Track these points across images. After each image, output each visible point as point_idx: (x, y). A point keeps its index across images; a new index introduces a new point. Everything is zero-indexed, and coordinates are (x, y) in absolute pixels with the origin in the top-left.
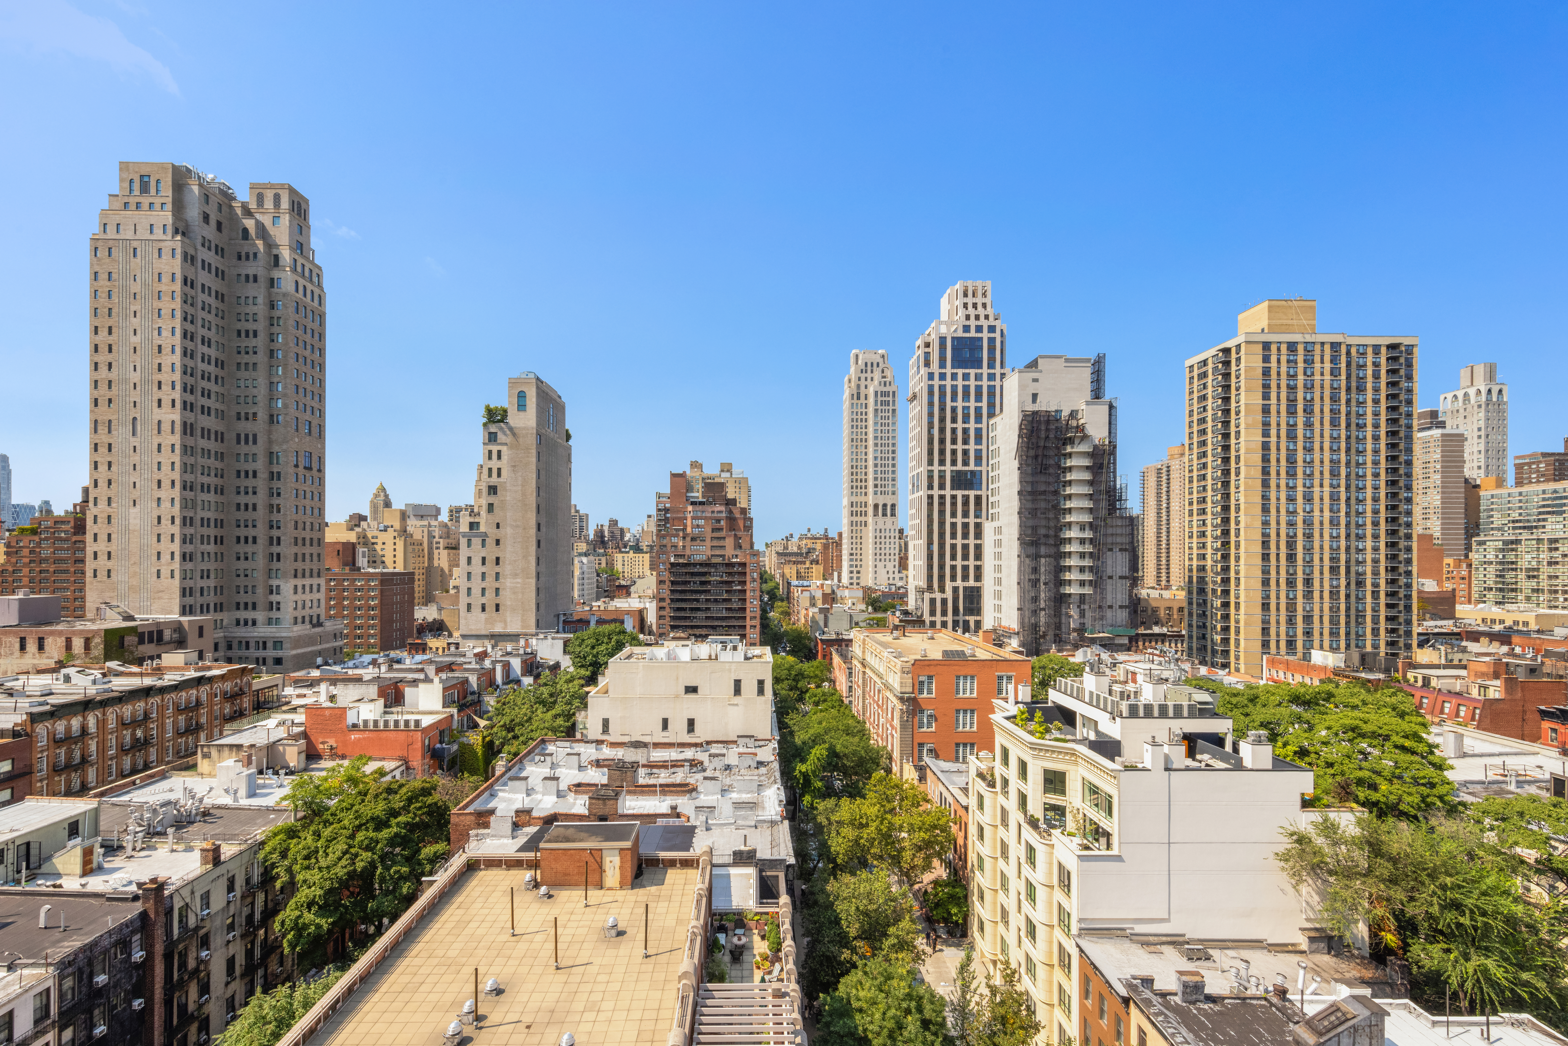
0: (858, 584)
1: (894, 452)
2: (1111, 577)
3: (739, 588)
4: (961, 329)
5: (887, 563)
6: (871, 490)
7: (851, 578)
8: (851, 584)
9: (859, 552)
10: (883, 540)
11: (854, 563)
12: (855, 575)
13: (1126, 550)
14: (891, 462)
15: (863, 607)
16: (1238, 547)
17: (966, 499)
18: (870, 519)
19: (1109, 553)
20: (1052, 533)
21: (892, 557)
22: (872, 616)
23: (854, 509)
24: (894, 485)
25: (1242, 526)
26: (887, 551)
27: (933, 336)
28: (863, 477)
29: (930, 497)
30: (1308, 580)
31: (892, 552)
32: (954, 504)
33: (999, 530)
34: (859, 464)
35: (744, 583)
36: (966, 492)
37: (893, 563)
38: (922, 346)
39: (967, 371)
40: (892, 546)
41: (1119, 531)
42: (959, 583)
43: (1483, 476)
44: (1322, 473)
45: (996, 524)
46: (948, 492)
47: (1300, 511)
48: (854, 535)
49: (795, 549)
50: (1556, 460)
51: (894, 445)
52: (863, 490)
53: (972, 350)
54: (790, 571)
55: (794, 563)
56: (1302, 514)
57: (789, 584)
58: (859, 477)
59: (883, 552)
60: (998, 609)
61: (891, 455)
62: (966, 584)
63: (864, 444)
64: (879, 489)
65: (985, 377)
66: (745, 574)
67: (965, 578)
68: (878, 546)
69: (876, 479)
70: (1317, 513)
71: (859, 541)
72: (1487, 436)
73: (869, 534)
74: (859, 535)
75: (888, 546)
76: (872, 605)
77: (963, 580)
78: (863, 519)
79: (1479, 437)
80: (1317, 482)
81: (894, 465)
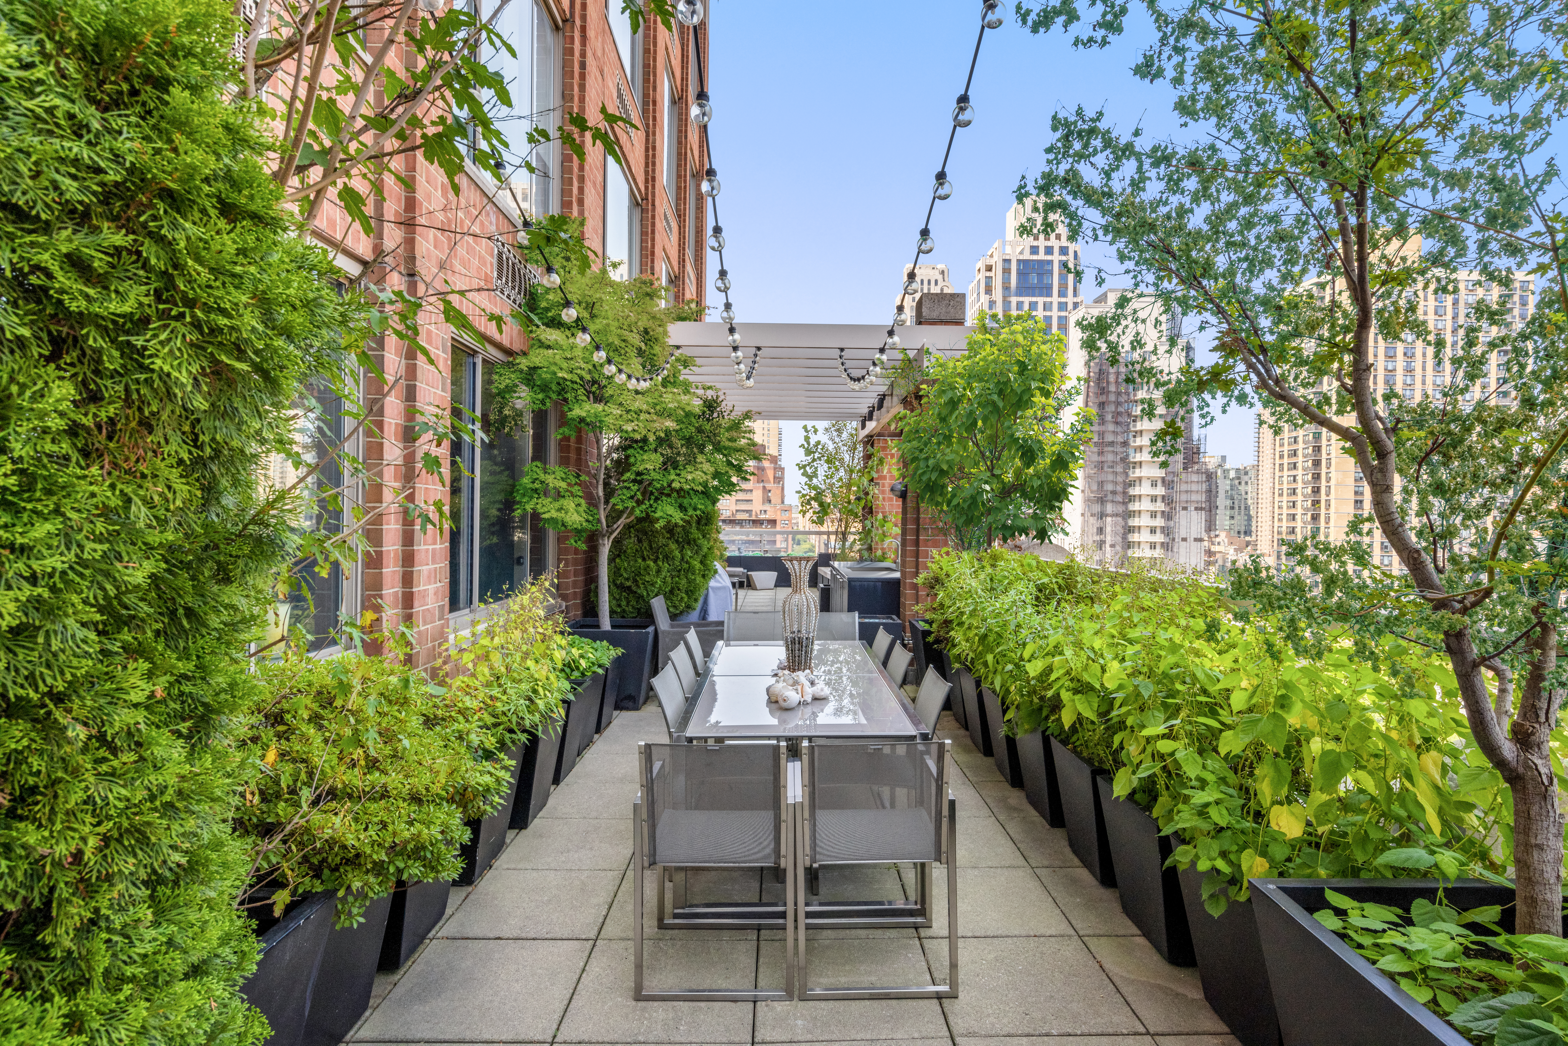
2: (1184, 540)
4: (1027, 251)
13: (1201, 509)
16: (1328, 506)
19: (1183, 513)
20: (1119, 488)
25: (1333, 483)
27: (996, 258)
38: (983, 269)
39: (1034, 299)
41: (1194, 487)
53: (1040, 275)
65: (1055, 306)
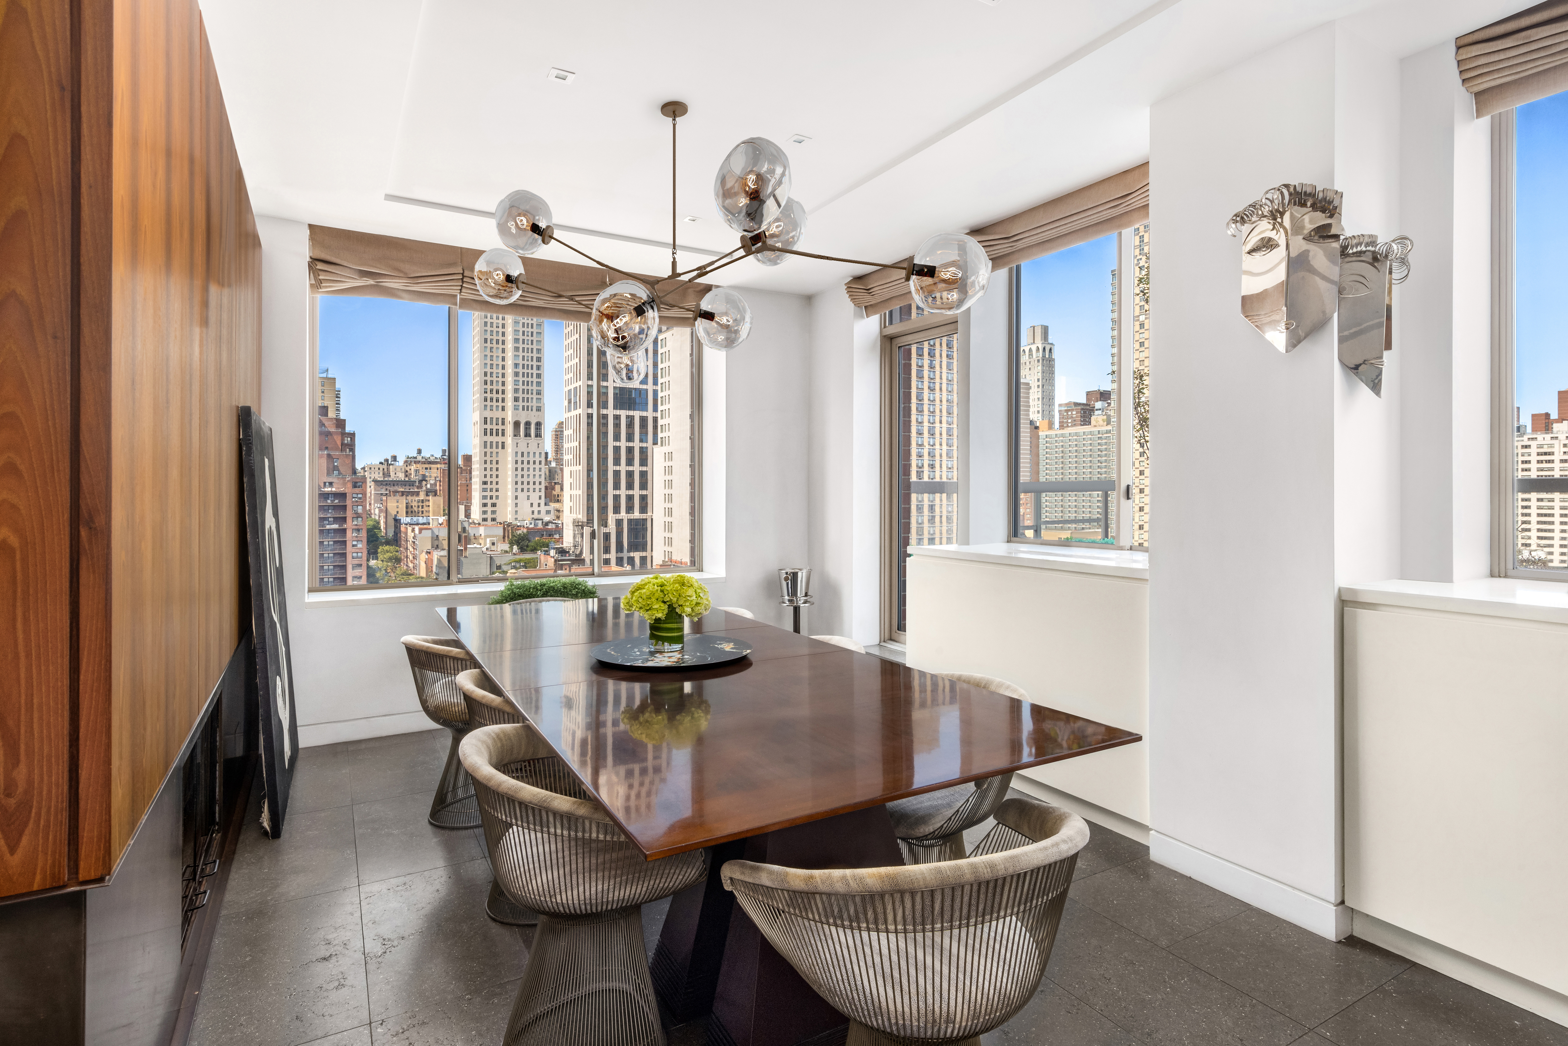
0: (493, 520)
1: (539, 359)
3: (336, 526)
5: (531, 493)
6: (510, 403)
7: (485, 512)
8: (485, 520)
9: (494, 480)
10: (525, 465)
11: (488, 494)
12: (489, 509)
14: (535, 372)
15: (506, 546)
17: (630, 421)
18: (509, 440)
21: (537, 486)
22: (518, 557)
23: (488, 427)
24: (539, 400)
26: (531, 480)
28: (500, 388)
29: (590, 416)
30: (932, 506)
31: (537, 480)
32: (617, 426)
33: (669, 456)
34: (495, 370)
35: (344, 519)
36: (631, 413)
37: (537, 494)
40: (537, 473)
42: (623, 515)
43: (1040, 418)
44: (941, 411)
45: (666, 449)
46: (610, 412)
47: (926, 444)
48: (488, 459)
49: (401, 476)
50: (1082, 409)
51: (539, 351)
52: (500, 404)
54: (396, 505)
55: (403, 494)
56: (927, 447)
57: (397, 521)
58: (495, 387)
59: (525, 480)
60: (669, 542)
61: (535, 363)
62: (631, 516)
63: (501, 346)
64: (521, 404)
66: (344, 508)
67: (630, 509)
68: (520, 473)
69: (516, 391)
70: (937, 447)
71: (494, 466)
72: (1043, 386)
73: (508, 458)
74: (494, 459)
75: (531, 472)
76: (518, 544)
77: (628, 512)
78: (500, 439)
79: (1038, 386)
80: (937, 419)
81: (539, 376)
